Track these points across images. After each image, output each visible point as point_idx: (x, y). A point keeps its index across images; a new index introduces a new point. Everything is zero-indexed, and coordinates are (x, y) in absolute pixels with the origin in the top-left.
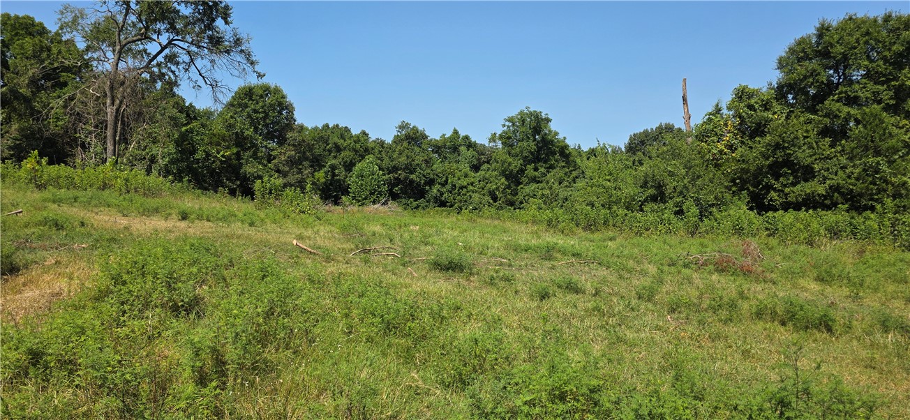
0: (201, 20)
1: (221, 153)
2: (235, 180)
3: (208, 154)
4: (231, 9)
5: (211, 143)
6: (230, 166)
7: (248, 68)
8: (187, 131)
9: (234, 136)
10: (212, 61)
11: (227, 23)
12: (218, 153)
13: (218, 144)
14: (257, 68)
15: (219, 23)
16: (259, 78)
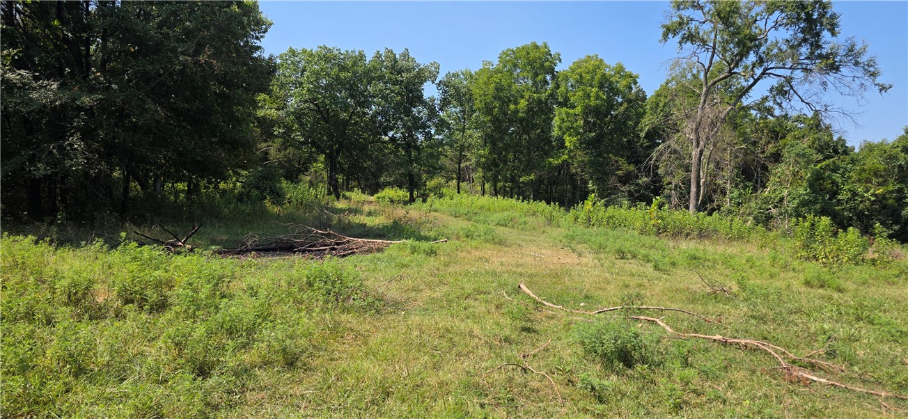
0: (805, 40)
1: (872, 191)
2: (892, 224)
3: (854, 194)
4: (839, 17)
5: (859, 180)
6: (885, 207)
7: (868, 81)
8: (821, 168)
9: (896, 170)
10: (824, 84)
11: (833, 34)
12: (867, 191)
13: (868, 181)
14: (879, 80)
15: (826, 35)
16: (883, 92)
